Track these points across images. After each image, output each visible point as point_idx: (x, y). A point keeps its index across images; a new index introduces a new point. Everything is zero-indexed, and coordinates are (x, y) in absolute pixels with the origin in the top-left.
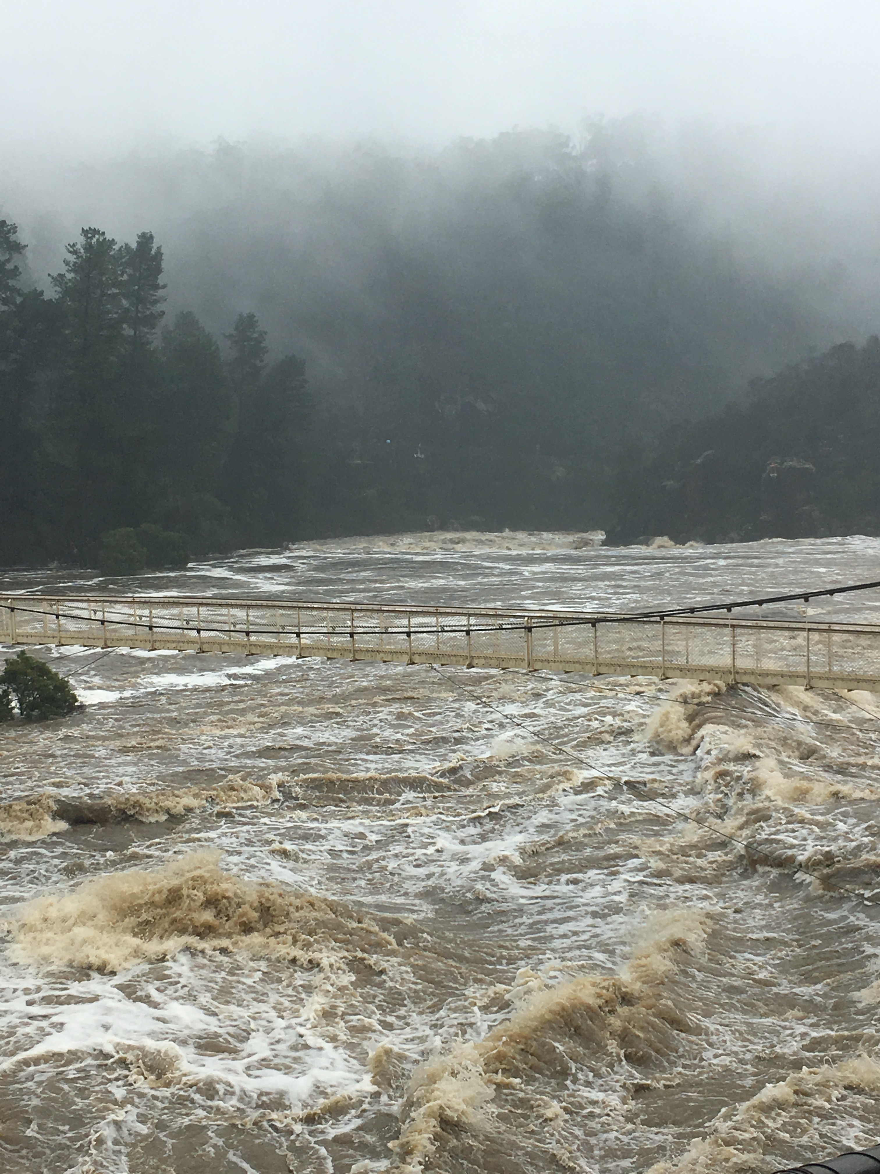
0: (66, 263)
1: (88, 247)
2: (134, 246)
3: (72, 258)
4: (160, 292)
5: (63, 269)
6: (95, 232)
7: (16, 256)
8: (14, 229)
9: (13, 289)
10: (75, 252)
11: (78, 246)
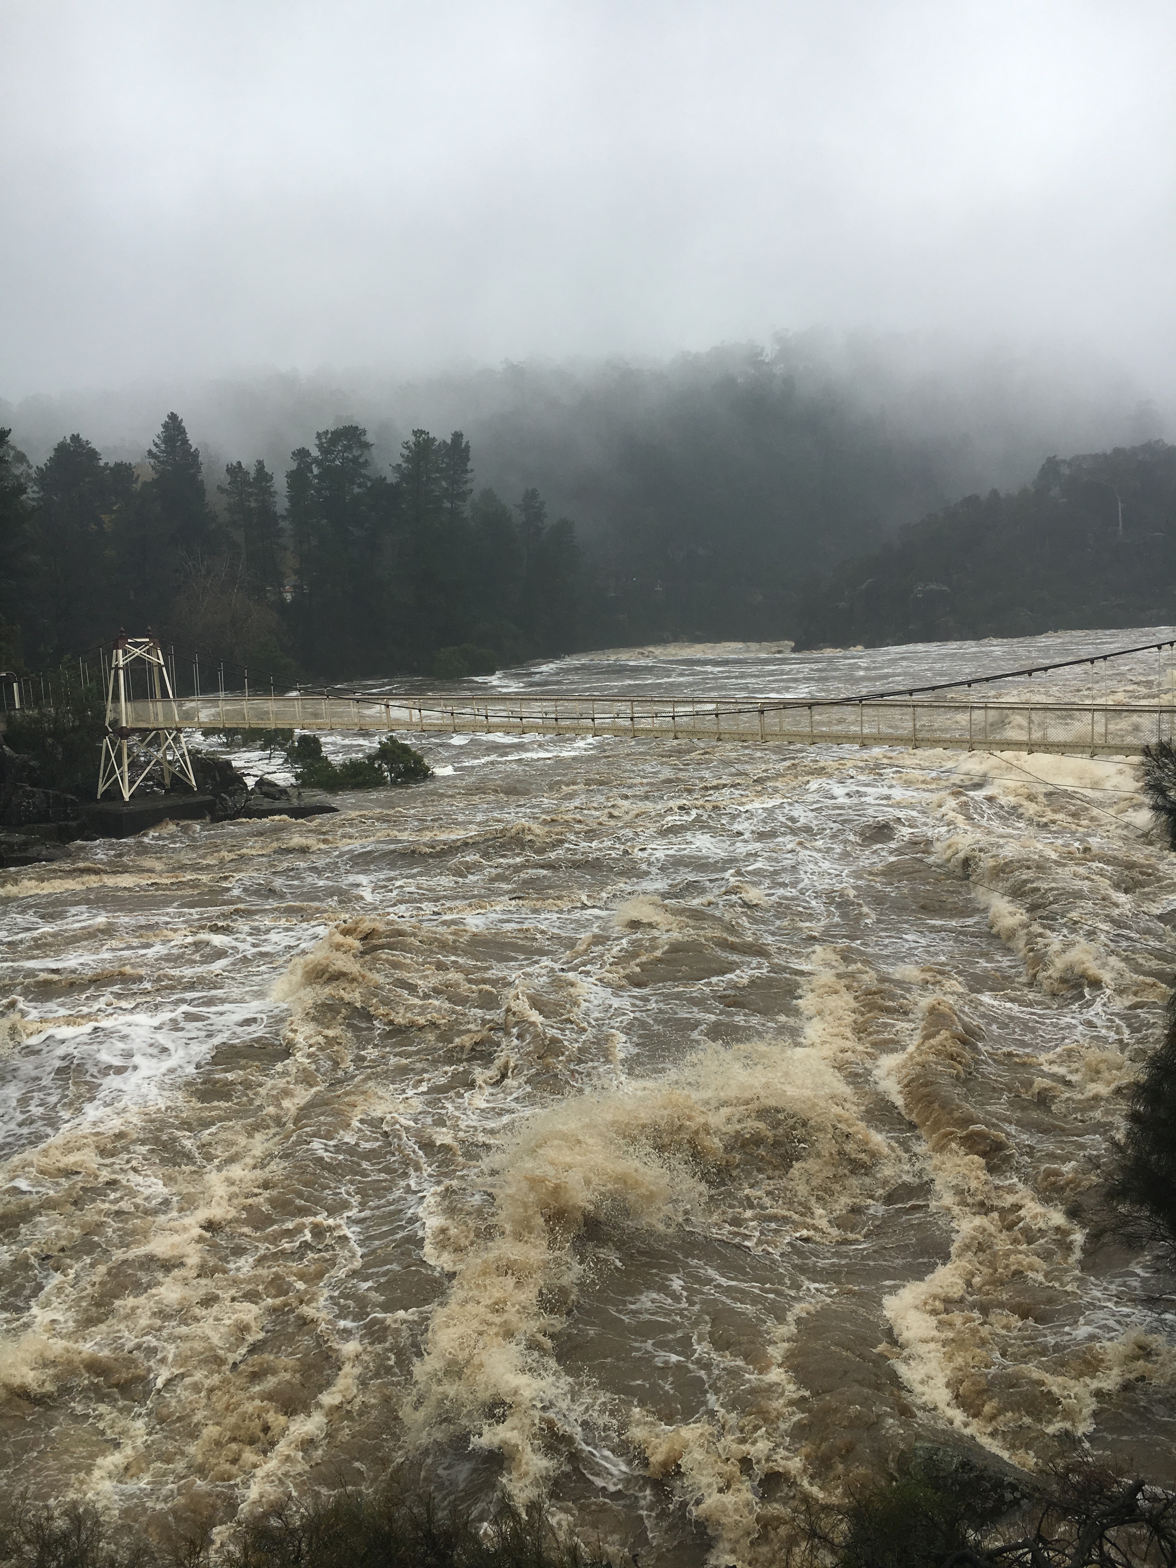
0: (402, 456)
1: (418, 443)
2: (449, 441)
3: (406, 452)
4: (469, 476)
5: (400, 461)
6: (422, 432)
7: (366, 451)
8: (364, 432)
9: (364, 476)
10: (408, 448)
11: (411, 443)
